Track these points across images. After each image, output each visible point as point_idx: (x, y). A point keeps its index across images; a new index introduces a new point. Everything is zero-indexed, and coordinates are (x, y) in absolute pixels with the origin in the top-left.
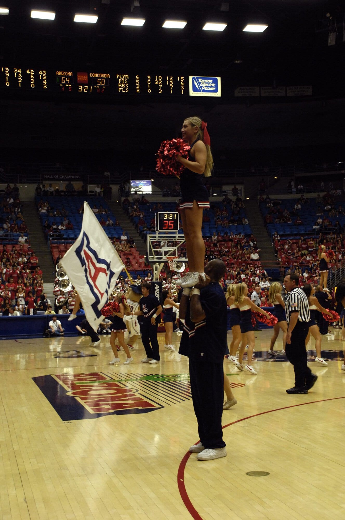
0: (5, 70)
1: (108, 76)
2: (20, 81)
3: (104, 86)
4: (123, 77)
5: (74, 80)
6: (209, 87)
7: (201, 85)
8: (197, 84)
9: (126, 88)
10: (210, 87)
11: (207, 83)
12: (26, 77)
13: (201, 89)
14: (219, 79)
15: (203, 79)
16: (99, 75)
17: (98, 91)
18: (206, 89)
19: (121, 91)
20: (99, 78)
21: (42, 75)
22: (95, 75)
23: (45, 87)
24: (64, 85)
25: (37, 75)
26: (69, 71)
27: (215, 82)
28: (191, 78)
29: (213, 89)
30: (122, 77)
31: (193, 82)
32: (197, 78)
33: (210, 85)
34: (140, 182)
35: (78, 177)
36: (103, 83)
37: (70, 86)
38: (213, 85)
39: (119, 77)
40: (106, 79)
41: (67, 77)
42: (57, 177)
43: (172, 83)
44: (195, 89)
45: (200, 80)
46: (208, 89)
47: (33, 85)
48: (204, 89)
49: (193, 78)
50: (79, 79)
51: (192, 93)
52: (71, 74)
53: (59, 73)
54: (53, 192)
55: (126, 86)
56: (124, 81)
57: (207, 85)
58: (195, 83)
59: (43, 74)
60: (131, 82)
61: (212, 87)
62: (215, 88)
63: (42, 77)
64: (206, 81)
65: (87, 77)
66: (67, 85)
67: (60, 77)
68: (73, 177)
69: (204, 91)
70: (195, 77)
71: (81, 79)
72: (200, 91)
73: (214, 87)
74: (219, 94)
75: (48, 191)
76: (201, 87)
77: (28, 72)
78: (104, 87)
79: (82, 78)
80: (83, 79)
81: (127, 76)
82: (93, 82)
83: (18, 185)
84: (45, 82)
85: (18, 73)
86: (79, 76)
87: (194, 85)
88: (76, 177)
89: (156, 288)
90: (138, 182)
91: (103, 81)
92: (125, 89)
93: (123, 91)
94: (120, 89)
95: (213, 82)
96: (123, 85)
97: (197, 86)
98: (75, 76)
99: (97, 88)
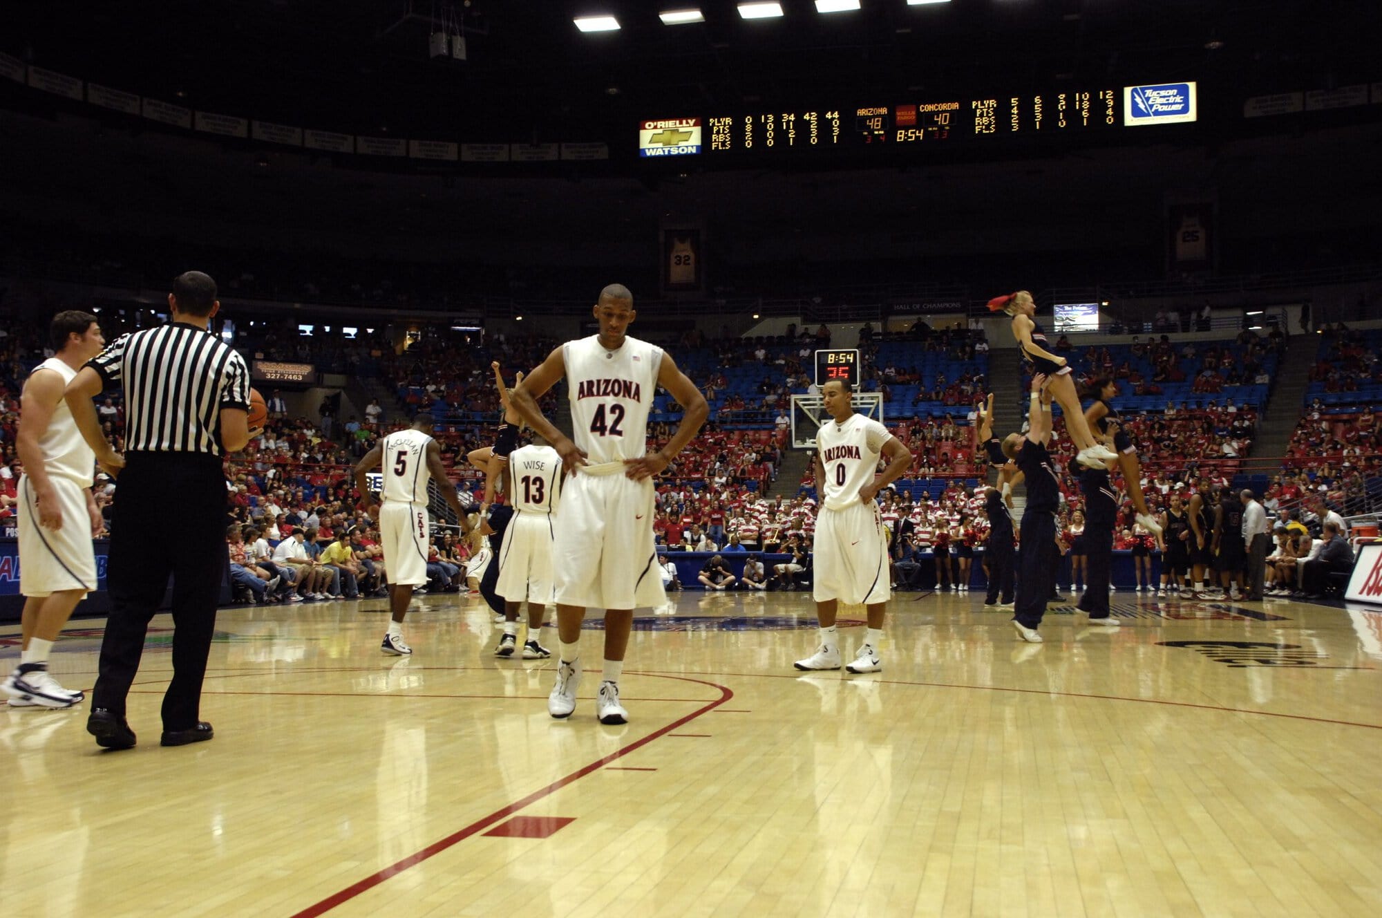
0: (766, 119)
1: (956, 106)
2: (791, 135)
3: (946, 125)
4: (984, 105)
5: (891, 124)
6: (1169, 104)
7: (1150, 103)
8: (1143, 101)
9: (990, 124)
10: (1172, 104)
11: (1164, 97)
12: (802, 127)
13: (1151, 109)
14: (1192, 86)
15: (1155, 89)
16: (937, 107)
17: (936, 136)
18: (1160, 109)
19: (980, 132)
20: (938, 112)
21: (831, 120)
22: (930, 108)
23: (836, 140)
24: (871, 132)
25: (821, 121)
26: (880, 106)
27: (1184, 92)
28: (1128, 91)
29: (1179, 107)
30: (982, 104)
31: (1133, 97)
32: (1143, 90)
33: (1172, 100)
34: (1074, 307)
35: (958, 305)
36: (945, 121)
37: (882, 132)
38: (1178, 99)
39: (977, 107)
40: (951, 112)
41: (877, 117)
42: (918, 306)
43: (1086, 105)
44: (1137, 112)
45: (1149, 93)
46: (1165, 108)
47: (814, 140)
48: (1157, 110)
49: (1133, 91)
50: (898, 118)
51: (1130, 120)
52: (884, 111)
53: (862, 112)
55: (990, 121)
56: (988, 113)
57: (1164, 100)
58: (1138, 99)
59: (833, 116)
60: (1002, 114)
61: (1174, 103)
62: (1183, 105)
64: (1163, 93)
65: (914, 113)
66: (876, 133)
67: (864, 119)
68: (948, 305)
69: (1157, 113)
70: (1138, 87)
71: (902, 118)
72: (1149, 115)
73: (1180, 103)
74: (1191, 116)
76: (1151, 106)
77: (807, 117)
78: (947, 128)
79: (905, 115)
80: (905, 118)
81: (993, 103)
82: (925, 120)
84: (836, 132)
85: (788, 122)
86: (898, 114)
87: (1134, 104)
88: (953, 305)
90: (1070, 309)
91: (946, 116)
92: (988, 127)
93: (984, 132)
94: (977, 129)
95: (1179, 94)
96: (985, 120)
97: (1142, 106)
98: (892, 114)
99: (933, 131)
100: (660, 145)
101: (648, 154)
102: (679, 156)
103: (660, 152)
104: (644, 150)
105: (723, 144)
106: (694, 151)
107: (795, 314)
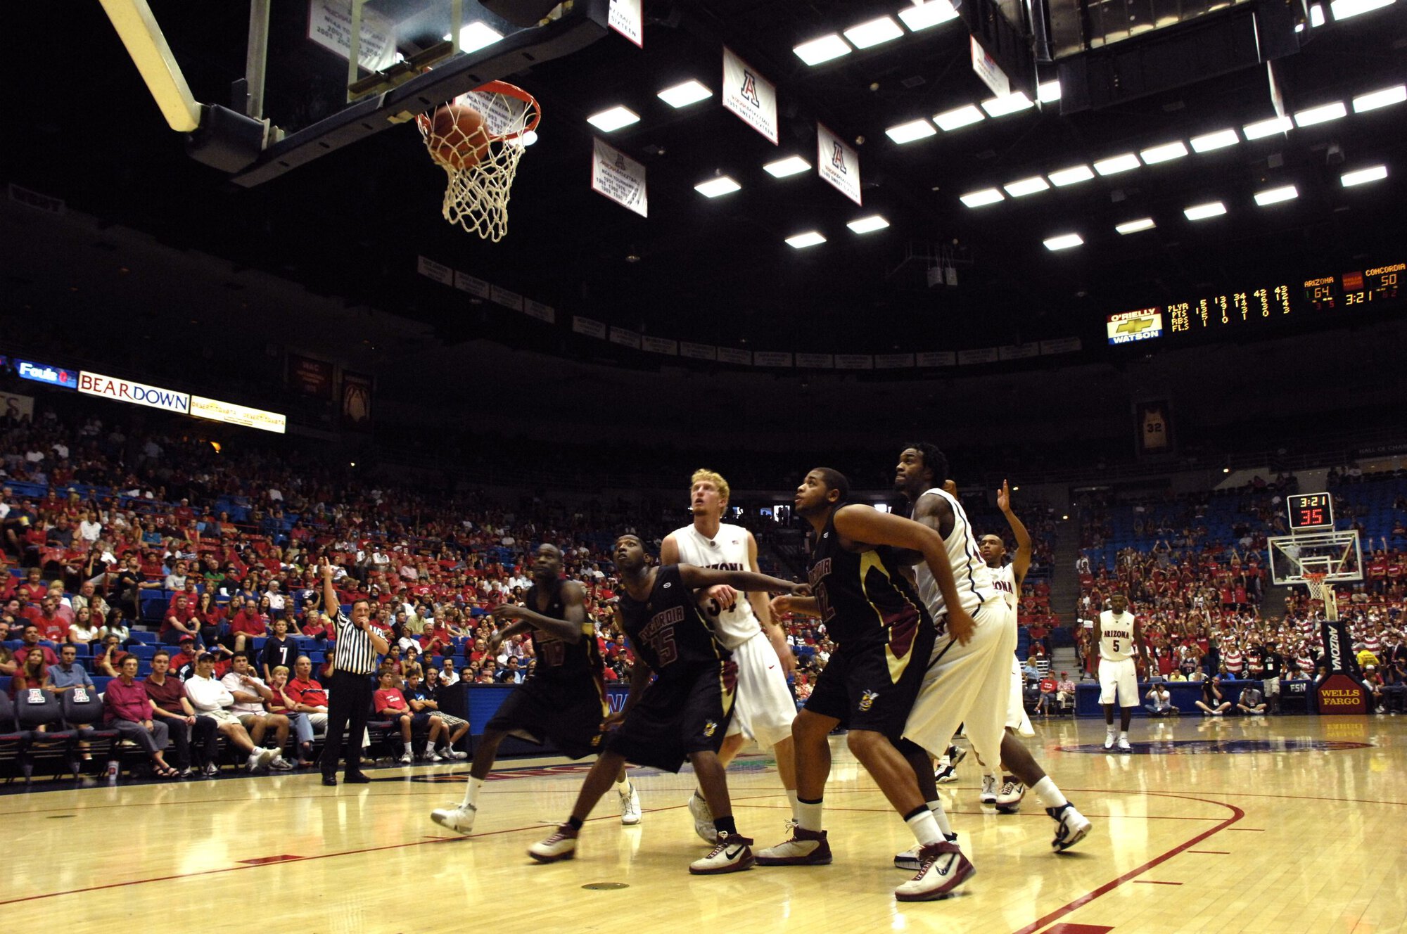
0: (1219, 300)
1: (1400, 268)
2: (1245, 310)
3: (1394, 285)
5: (1338, 291)
12: (1254, 303)
16: (1383, 270)
17: (1385, 296)
20: (1385, 274)
21: (1280, 294)
22: (1375, 272)
23: (1287, 310)
24: (1320, 300)
25: (1271, 296)
26: (1326, 277)
36: (1393, 281)
37: (1331, 299)
40: (1398, 273)
41: (1324, 286)
42: (1383, 449)
47: (1266, 313)
50: (1345, 284)
52: (1330, 280)
53: (1308, 284)
54: (1359, 477)
59: (1282, 292)
63: (1281, 296)
65: (1360, 278)
66: (1325, 300)
67: (1312, 289)
75: (1349, 476)
77: (1256, 294)
78: (1396, 287)
79: (1348, 282)
80: (1353, 283)
82: (1372, 283)
83: (1295, 474)
84: (1286, 303)
85: (1240, 301)
86: (1345, 281)
89: (1331, 633)
91: (1393, 277)
98: (1338, 282)
99: (1381, 292)
100: (1126, 333)
101: (1116, 341)
102: (1143, 341)
103: (1126, 339)
104: (1112, 339)
105: (1182, 326)
106: (1157, 334)
107: (1262, 466)
